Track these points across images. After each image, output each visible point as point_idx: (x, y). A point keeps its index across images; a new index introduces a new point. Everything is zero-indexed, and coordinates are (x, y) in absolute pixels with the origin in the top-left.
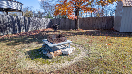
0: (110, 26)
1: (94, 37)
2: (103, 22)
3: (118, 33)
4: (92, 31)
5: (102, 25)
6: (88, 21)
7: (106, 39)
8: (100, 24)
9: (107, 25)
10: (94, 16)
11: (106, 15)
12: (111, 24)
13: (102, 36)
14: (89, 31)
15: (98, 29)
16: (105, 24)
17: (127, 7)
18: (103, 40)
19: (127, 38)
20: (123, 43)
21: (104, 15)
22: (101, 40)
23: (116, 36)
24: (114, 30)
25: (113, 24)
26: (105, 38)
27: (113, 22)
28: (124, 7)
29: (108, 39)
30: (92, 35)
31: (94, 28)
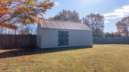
0: (34, 43)
1: (14, 58)
2: (27, 40)
3: (40, 50)
4: (15, 50)
5: (26, 43)
6: (9, 38)
7: (27, 59)
8: (24, 42)
9: (30, 43)
10: (19, 33)
11: (31, 33)
12: (35, 42)
13: (24, 55)
14: (9, 50)
15: (22, 48)
16: (29, 41)
17: (44, 29)
18: (24, 60)
19: (46, 54)
20: (42, 61)
21: (29, 32)
22: (22, 62)
23: (38, 54)
24: (37, 47)
25: (36, 42)
26: (27, 57)
27: (36, 40)
28: (42, 28)
29: (29, 59)
30: (12, 56)
31: (18, 46)
